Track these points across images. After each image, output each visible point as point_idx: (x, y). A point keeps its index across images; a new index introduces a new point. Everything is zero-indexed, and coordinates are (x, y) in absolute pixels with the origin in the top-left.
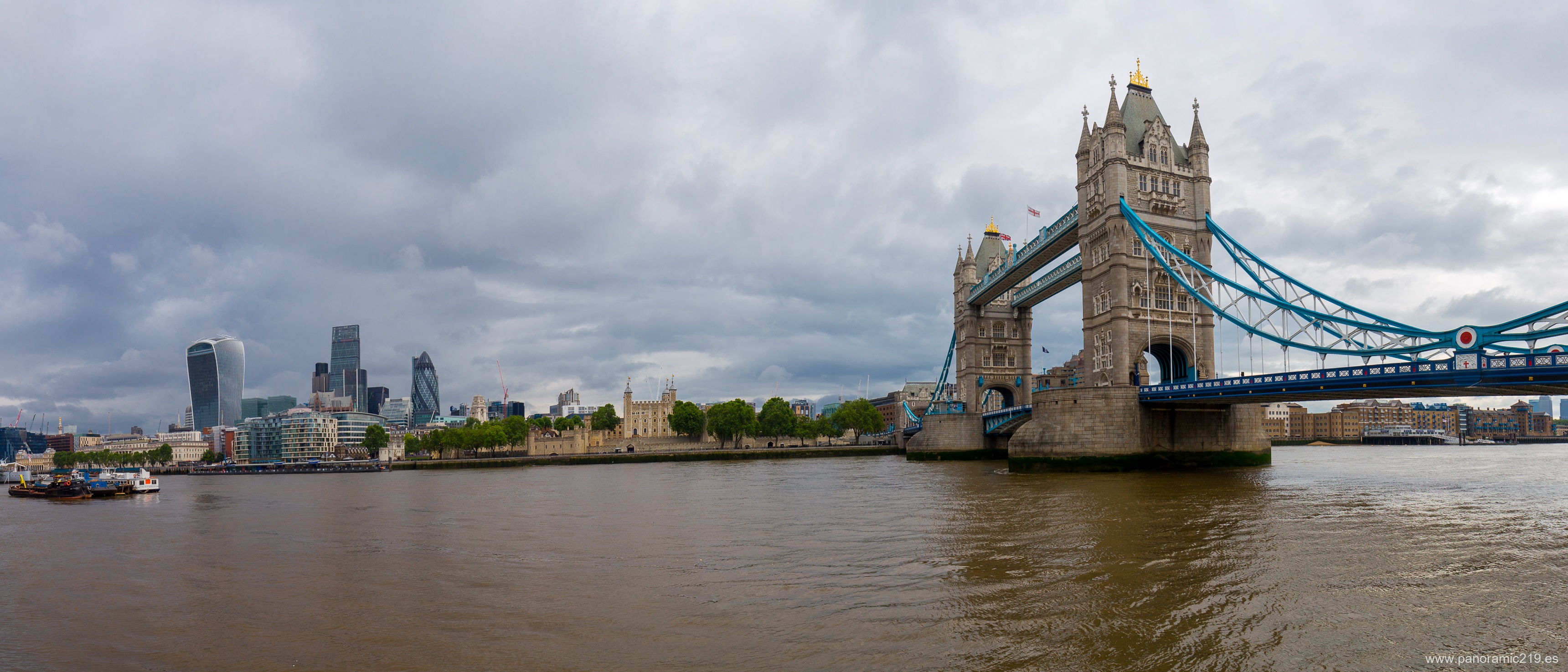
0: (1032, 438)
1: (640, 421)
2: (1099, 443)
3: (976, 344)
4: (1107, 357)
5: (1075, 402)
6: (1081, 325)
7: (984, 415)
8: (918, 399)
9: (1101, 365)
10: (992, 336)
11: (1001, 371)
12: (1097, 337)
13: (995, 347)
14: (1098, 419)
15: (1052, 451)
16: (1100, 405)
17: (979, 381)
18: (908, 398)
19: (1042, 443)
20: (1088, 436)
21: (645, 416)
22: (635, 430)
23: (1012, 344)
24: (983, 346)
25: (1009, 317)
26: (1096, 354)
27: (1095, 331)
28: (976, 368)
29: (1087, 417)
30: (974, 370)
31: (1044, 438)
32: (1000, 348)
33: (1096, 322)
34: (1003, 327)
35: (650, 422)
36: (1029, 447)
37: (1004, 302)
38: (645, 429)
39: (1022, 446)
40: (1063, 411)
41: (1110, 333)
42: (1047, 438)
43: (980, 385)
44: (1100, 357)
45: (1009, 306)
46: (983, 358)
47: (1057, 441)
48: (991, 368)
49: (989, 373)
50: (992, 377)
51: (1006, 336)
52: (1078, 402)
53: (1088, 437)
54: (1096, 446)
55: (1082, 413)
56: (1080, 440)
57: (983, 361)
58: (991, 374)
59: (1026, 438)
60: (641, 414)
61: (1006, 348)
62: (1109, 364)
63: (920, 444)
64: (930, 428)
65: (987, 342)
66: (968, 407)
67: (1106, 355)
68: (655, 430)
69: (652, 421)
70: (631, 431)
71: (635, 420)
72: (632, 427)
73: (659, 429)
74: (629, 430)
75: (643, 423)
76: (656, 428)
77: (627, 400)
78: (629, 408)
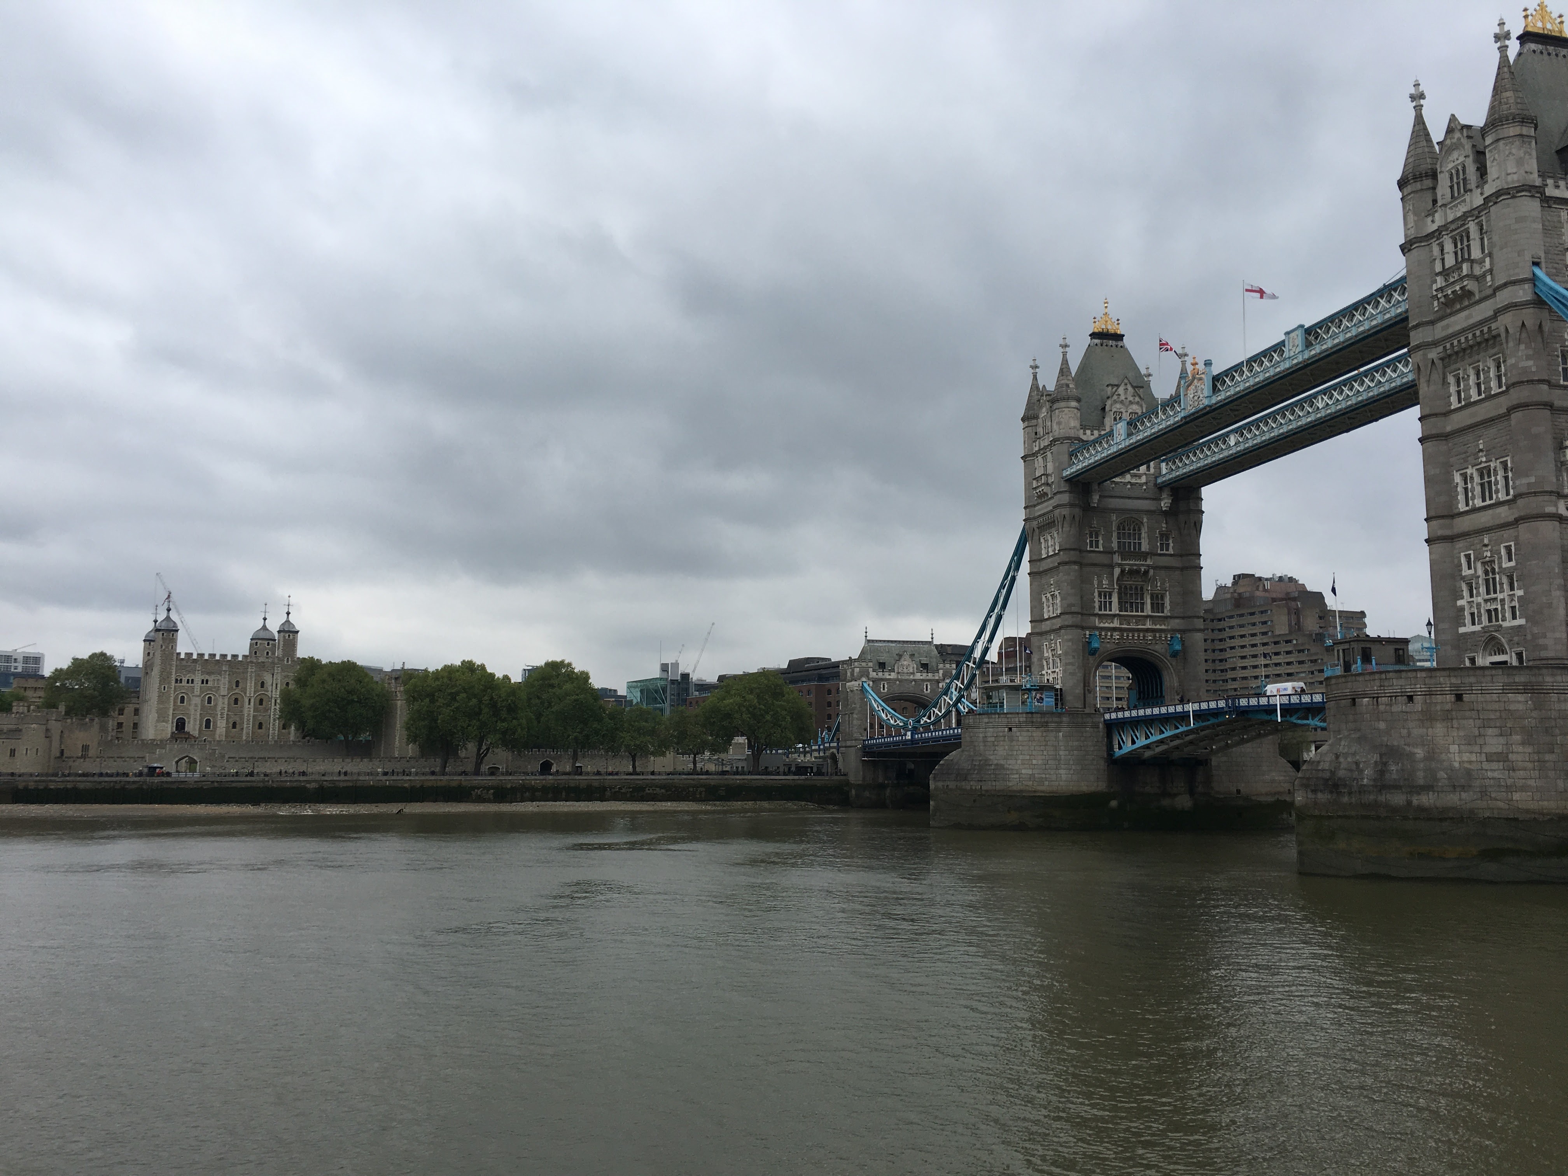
0: (1355, 774)
1: (197, 701)
2: (1524, 788)
3: (1081, 564)
4: (1503, 600)
5: (1459, 698)
6: (1423, 530)
7: (1107, 716)
8: (893, 676)
9: (1485, 618)
10: (1116, 549)
11: (1137, 623)
12: (1468, 557)
13: (1123, 571)
14: (1517, 738)
15: (1409, 803)
16: (1521, 707)
17: (1089, 643)
18: (873, 675)
19: (1382, 785)
20: (1495, 772)
21: (210, 689)
22: (180, 724)
23: (1161, 564)
24: (1097, 569)
25: (1153, 508)
26: (1466, 593)
27: (1460, 544)
28: (1082, 614)
29: (1490, 731)
30: (1077, 619)
31: (1387, 776)
32: (1134, 573)
33: (1463, 524)
34: (1140, 530)
35: (222, 704)
36: (1350, 793)
37: (1140, 476)
38: (208, 721)
39: (1331, 792)
40: (1428, 718)
41: (1508, 549)
42: (1394, 776)
43: (1093, 652)
44: (1480, 599)
45: (1151, 484)
46: (1096, 594)
47: (1421, 782)
48: (1115, 616)
49: (1111, 625)
50: (1116, 635)
51: (1145, 547)
52: (1466, 697)
53: (1496, 775)
54: (1516, 796)
55: (1478, 722)
56: (1477, 783)
57: (1096, 599)
58: (1114, 629)
59: (1341, 773)
60: (198, 684)
61: (1146, 572)
62: (1508, 615)
63: (963, 776)
64: (984, 742)
65: (1104, 559)
66: (1069, 698)
67: (1500, 596)
68: (234, 725)
69: (226, 702)
70: (170, 722)
71: (183, 698)
72: (171, 714)
73: (245, 723)
74: (163, 721)
75: (203, 706)
76: (237, 719)
77: (164, 647)
78: (168, 667)
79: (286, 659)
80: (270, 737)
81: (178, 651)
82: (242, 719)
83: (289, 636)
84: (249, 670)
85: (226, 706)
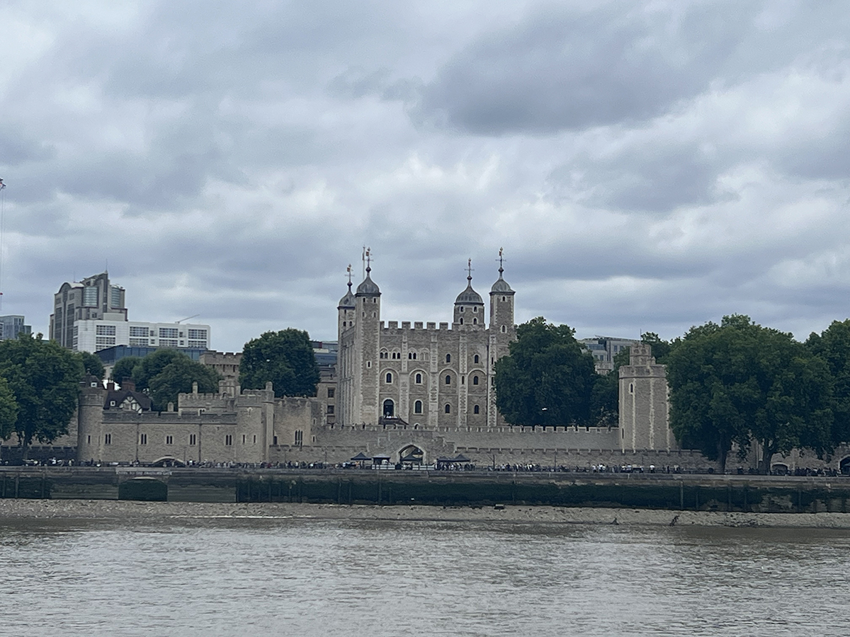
1: (405, 379)
21: (419, 365)
22: (388, 408)
35: (433, 383)
60: (405, 359)
68: (448, 409)
69: (437, 382)
70: (377, 405)
71: (389, 375)
72: (378, 395)
73: (459, 406)
74: (370, 404)
75: (412, 386)
76: (449, 401)
77: (365, 316)
78: (372, 338)
79: (501, 328)
80: (489, 423)
81: (381, 320)
82: (456, 402)
83: (504, 298)
84: (461, 341)
85: (437, 385)
